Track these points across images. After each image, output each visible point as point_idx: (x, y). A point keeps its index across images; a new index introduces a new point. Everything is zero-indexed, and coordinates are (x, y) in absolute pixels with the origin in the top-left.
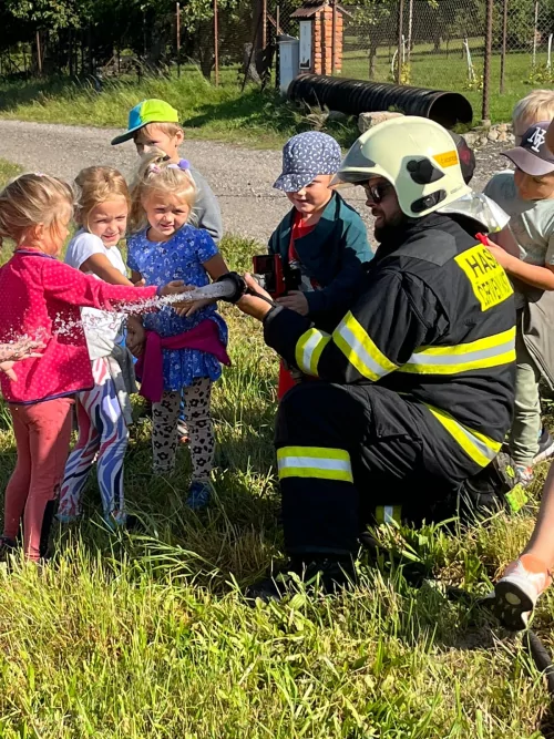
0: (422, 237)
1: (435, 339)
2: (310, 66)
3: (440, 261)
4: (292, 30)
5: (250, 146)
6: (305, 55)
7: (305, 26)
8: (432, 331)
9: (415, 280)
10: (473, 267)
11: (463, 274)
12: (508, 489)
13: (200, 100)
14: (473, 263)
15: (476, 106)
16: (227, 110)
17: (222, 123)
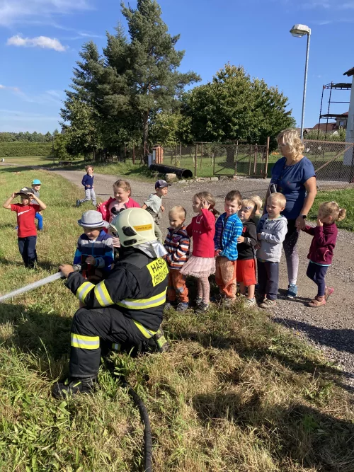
0: (136, 256)
1: (135, 296)
2: (155, 161)
3: (140, 267)
4: (151, 152)
5: (139, 181)
6: (154, 158)
7: (154, 152)
8: (133, 293)
9: (130, 273)
10: (153, 269)
11: (148, 271)
12: (158, 338)
13: (130, 168)
14: (153, 267)
15: (193, 172)
16: (135, 171)
17: (134, 174)
